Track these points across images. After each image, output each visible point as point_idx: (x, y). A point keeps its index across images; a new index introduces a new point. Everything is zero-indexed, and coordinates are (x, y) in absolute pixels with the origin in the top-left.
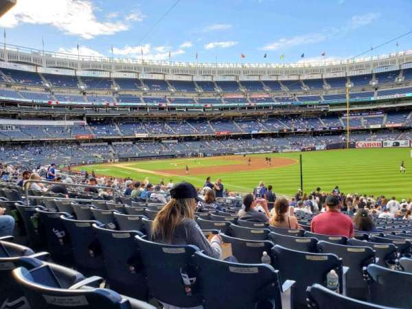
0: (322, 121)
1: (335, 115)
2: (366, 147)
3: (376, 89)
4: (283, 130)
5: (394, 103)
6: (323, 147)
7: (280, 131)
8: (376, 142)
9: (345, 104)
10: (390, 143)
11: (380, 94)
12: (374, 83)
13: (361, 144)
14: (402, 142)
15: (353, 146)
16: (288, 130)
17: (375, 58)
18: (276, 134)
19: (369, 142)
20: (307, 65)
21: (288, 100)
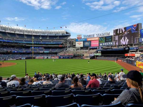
0: (24, 49)
1: (28, 48)
2: (39, 59)
3: (41, 40)
4: (8, 52)
5: (46, 45)
6: (24, 58)
7: (7, 52)
8: (42, 57)
9: (32, 44)
10: (46, 57)
11: (43, 42)
12: (41, 38)
13: (37, 57)
14: (49, 57)
15: (34, 58)
16: (10, 52)
17: (41, 31)
18: (5, 53)
19: (40, 57)
20: (18, 28)
21: (10, 40)
